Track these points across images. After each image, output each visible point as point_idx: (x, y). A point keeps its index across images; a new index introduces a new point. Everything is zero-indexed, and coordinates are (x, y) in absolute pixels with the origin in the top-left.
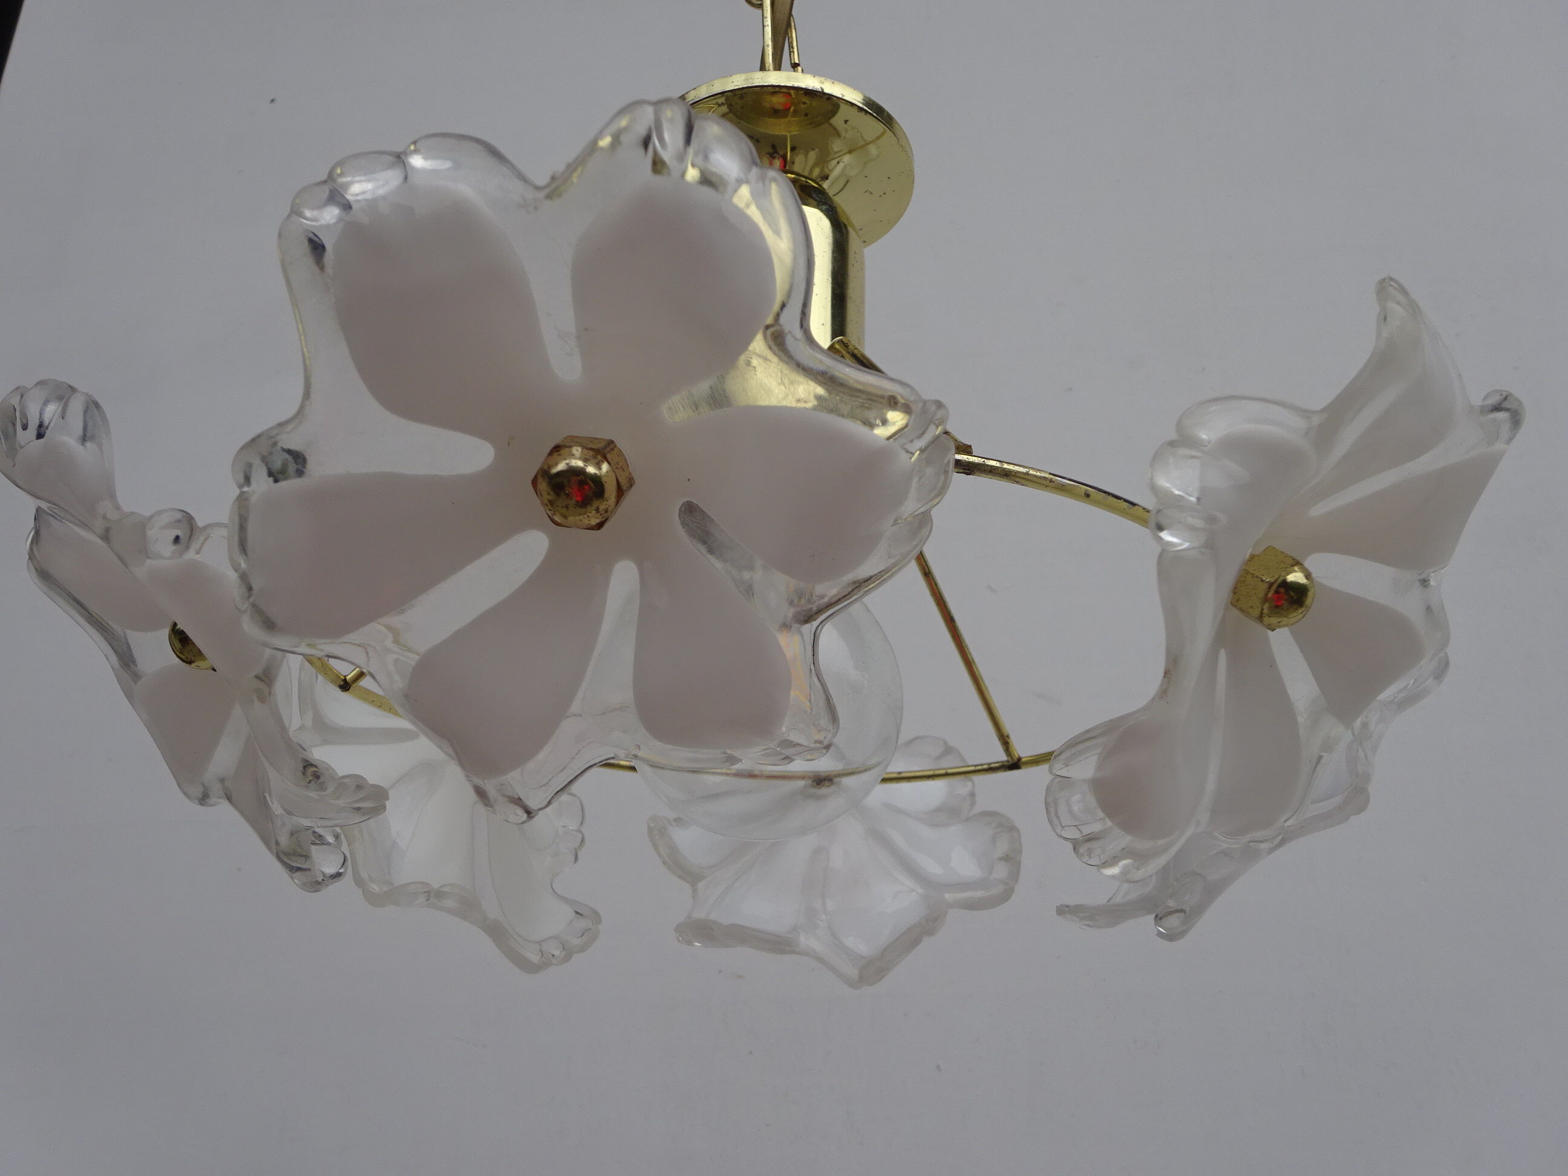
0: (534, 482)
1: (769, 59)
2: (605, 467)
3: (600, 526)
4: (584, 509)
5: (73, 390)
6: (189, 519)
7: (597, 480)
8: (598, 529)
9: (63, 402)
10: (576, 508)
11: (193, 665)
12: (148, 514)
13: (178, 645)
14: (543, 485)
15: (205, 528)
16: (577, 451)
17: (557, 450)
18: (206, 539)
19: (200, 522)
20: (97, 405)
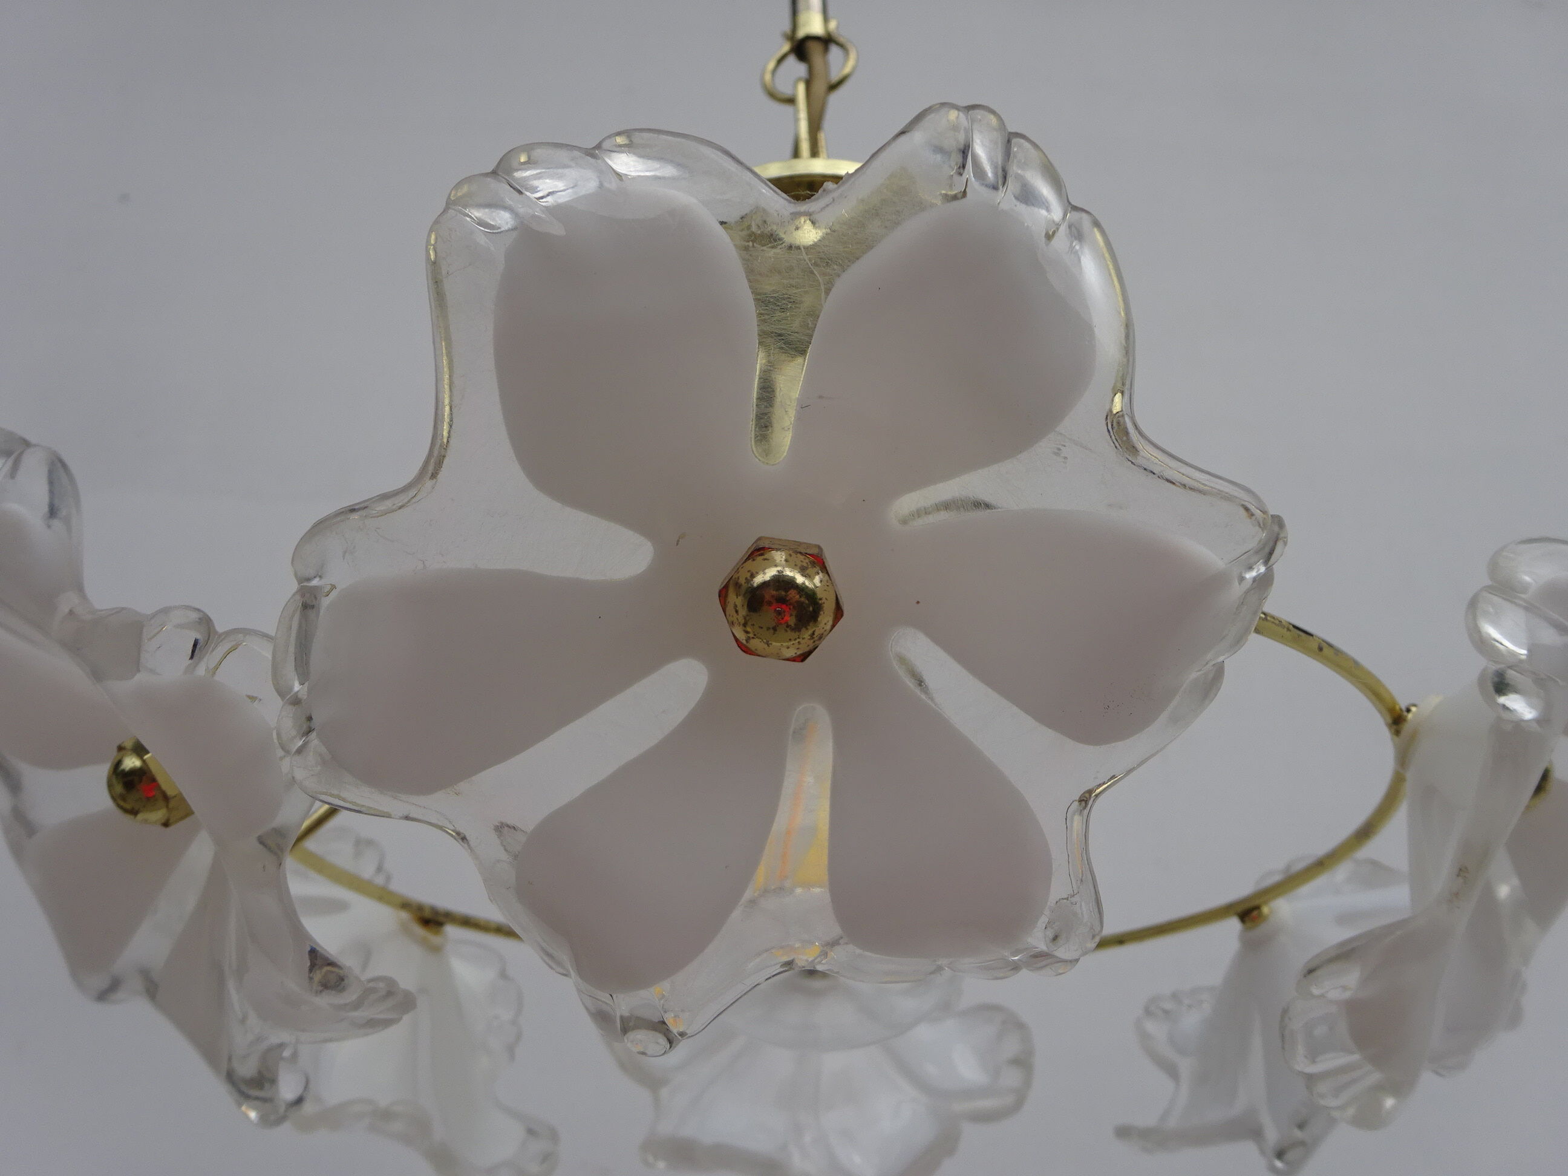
0: (723, 594)
1: (805, 147)
2: (817, 580)
3: (803, 657)
4: (797, 633)
5: (27, 444)
6: (205, 622)
7: (810, 596)
8: (802, 661)
9: (13, 457)
10: (786, 631)
11: (140, 816)
12: (149, 611)
13: (119, 789)
14: (736, 600)
15: (228, 633)
16: (779, 556)
17: (759, 552)
18: (234, 649)
19: (220, 627)
20: (64, 465)
